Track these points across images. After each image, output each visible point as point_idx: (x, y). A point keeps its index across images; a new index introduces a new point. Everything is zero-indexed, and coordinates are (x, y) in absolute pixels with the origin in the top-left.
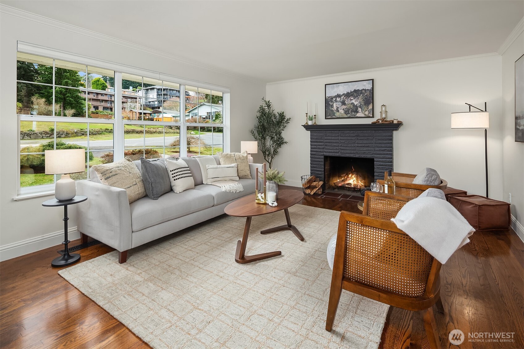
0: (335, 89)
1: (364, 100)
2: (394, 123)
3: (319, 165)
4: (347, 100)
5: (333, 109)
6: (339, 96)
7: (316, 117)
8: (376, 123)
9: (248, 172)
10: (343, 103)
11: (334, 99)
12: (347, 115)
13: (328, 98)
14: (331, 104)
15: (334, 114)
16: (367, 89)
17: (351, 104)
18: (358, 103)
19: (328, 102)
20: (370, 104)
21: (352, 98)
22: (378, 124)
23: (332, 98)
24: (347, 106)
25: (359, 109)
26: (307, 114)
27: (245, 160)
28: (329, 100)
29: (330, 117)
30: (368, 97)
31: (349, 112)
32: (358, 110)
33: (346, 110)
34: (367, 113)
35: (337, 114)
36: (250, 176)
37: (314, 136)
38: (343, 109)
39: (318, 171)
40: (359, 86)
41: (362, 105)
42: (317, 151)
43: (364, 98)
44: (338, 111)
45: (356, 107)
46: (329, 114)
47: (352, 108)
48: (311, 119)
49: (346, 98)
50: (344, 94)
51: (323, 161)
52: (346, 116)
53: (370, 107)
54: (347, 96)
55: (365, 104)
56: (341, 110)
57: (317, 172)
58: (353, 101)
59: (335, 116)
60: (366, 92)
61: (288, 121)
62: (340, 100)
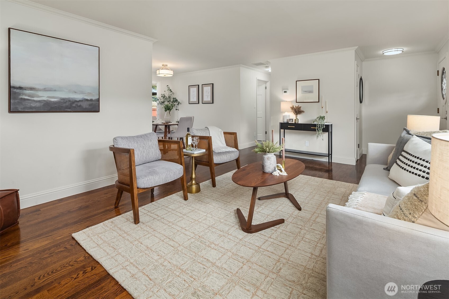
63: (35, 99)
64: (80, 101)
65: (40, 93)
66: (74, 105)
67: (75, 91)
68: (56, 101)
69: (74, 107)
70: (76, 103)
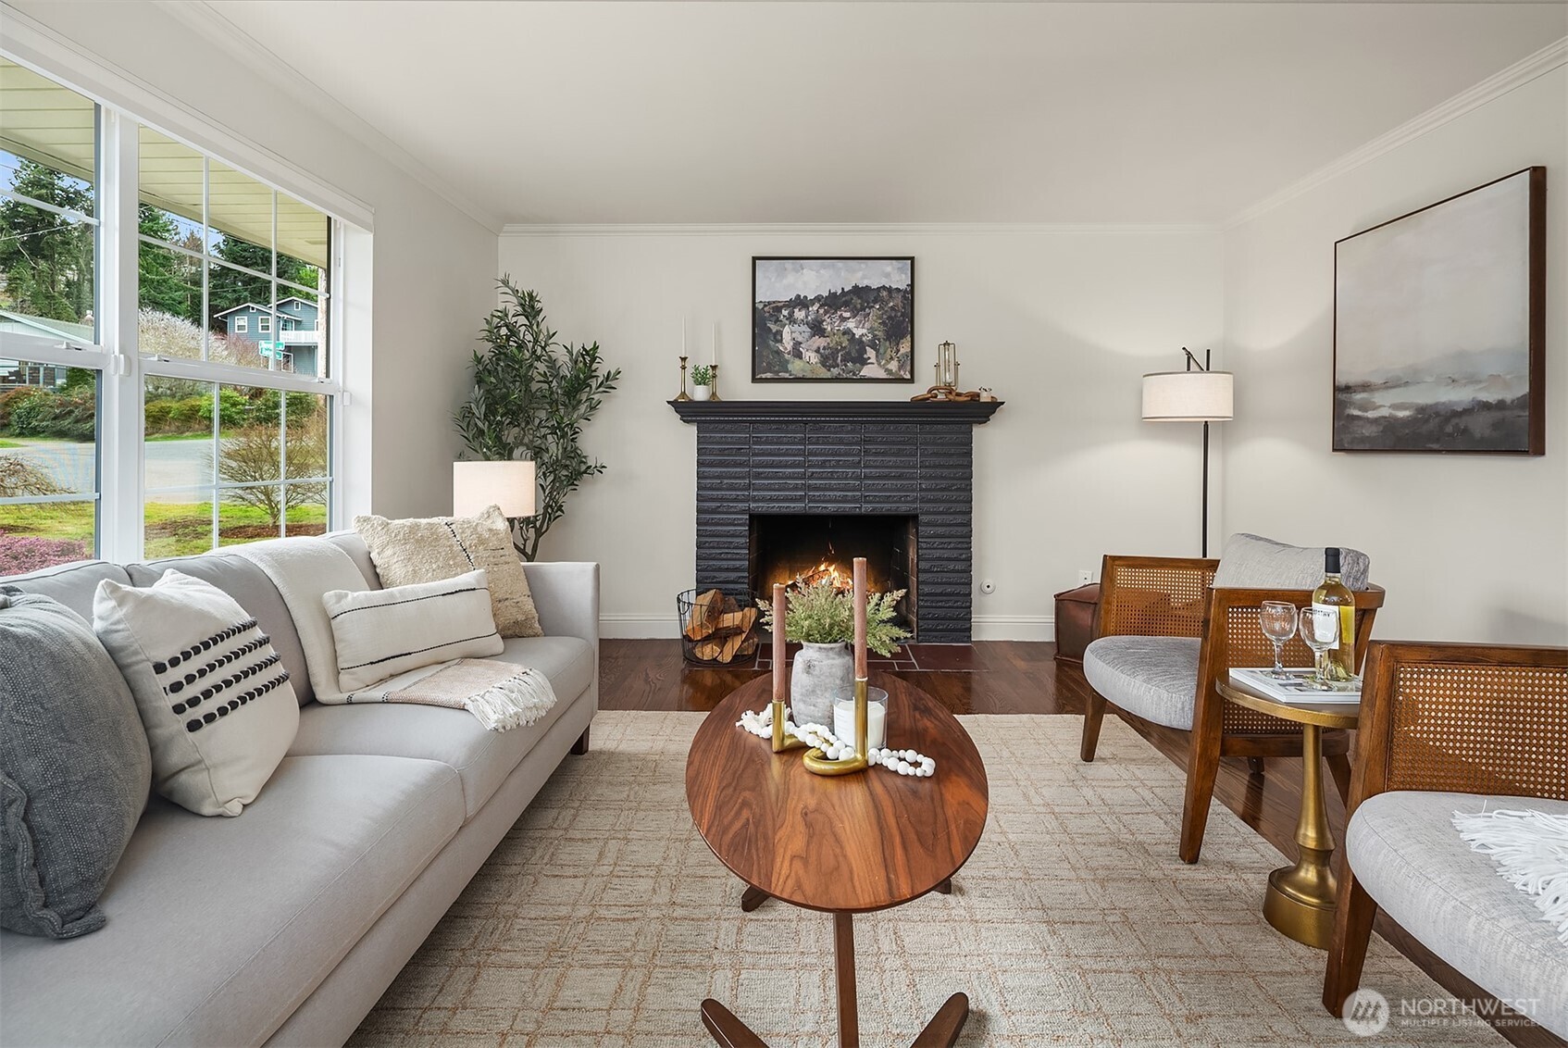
0: (790, 278)
1: (883, 323)
2: (981, 400)
3: (728, 548)
4: (828, 320)
5: (781, 348)
6: (801, 302)
7: (718, 372)
8: (928, 399)
9: (529, 605)
10: (817, 329)
11: (785, 312)
12: (829, 370)
13: (765, 306)
14: (774, 331)
15: (784, 365)
16: (894, 287)
17: (844, 333)
18: (865, 331)
19: (764, 321)
20: (903, 336)
21: (847, 315)
22: (933, 402)
23: (778, 309)
24: (828, 340)
25: (871, 353)
26: (684, 359)
27: (505, 552)
28: (767, 315)
29: (769, 375)
30: (899, 314)
31: (835, 360)
32: (865, 356)
33: (827, 352)
34: (893, 366)
35: (796, 367)
36: (537, 625)
37: (712, 443)
38: (815, 347)
39: (727, 570)
40: (873, 277)
41: (879, 340)
42: (722, 499)
43: (885, 317)
44: (799, 356)
45: (860, 345)
46: (765, 362)
47: (845, 347)
48: (701, 379)
49: (825, 314)
50: (818, 298)
51: (747, 533)
52: (824, 373)
53: (905, 348)
54: (830, 306)
55: (888, 338)
56: (808, 354)
57: (723, 575)
58: (851, 324)
59: (787, 371)
60: (891, 297)
61: (609, 381)
62: (807, 317)
63: (1370, 414)
64: (1467, 412)
65: (1378, 398)
66: (1449, 429)
67: (1453, 377)
68: (1408, 417)
69: (1450, 435)
70: (1455, 421)
